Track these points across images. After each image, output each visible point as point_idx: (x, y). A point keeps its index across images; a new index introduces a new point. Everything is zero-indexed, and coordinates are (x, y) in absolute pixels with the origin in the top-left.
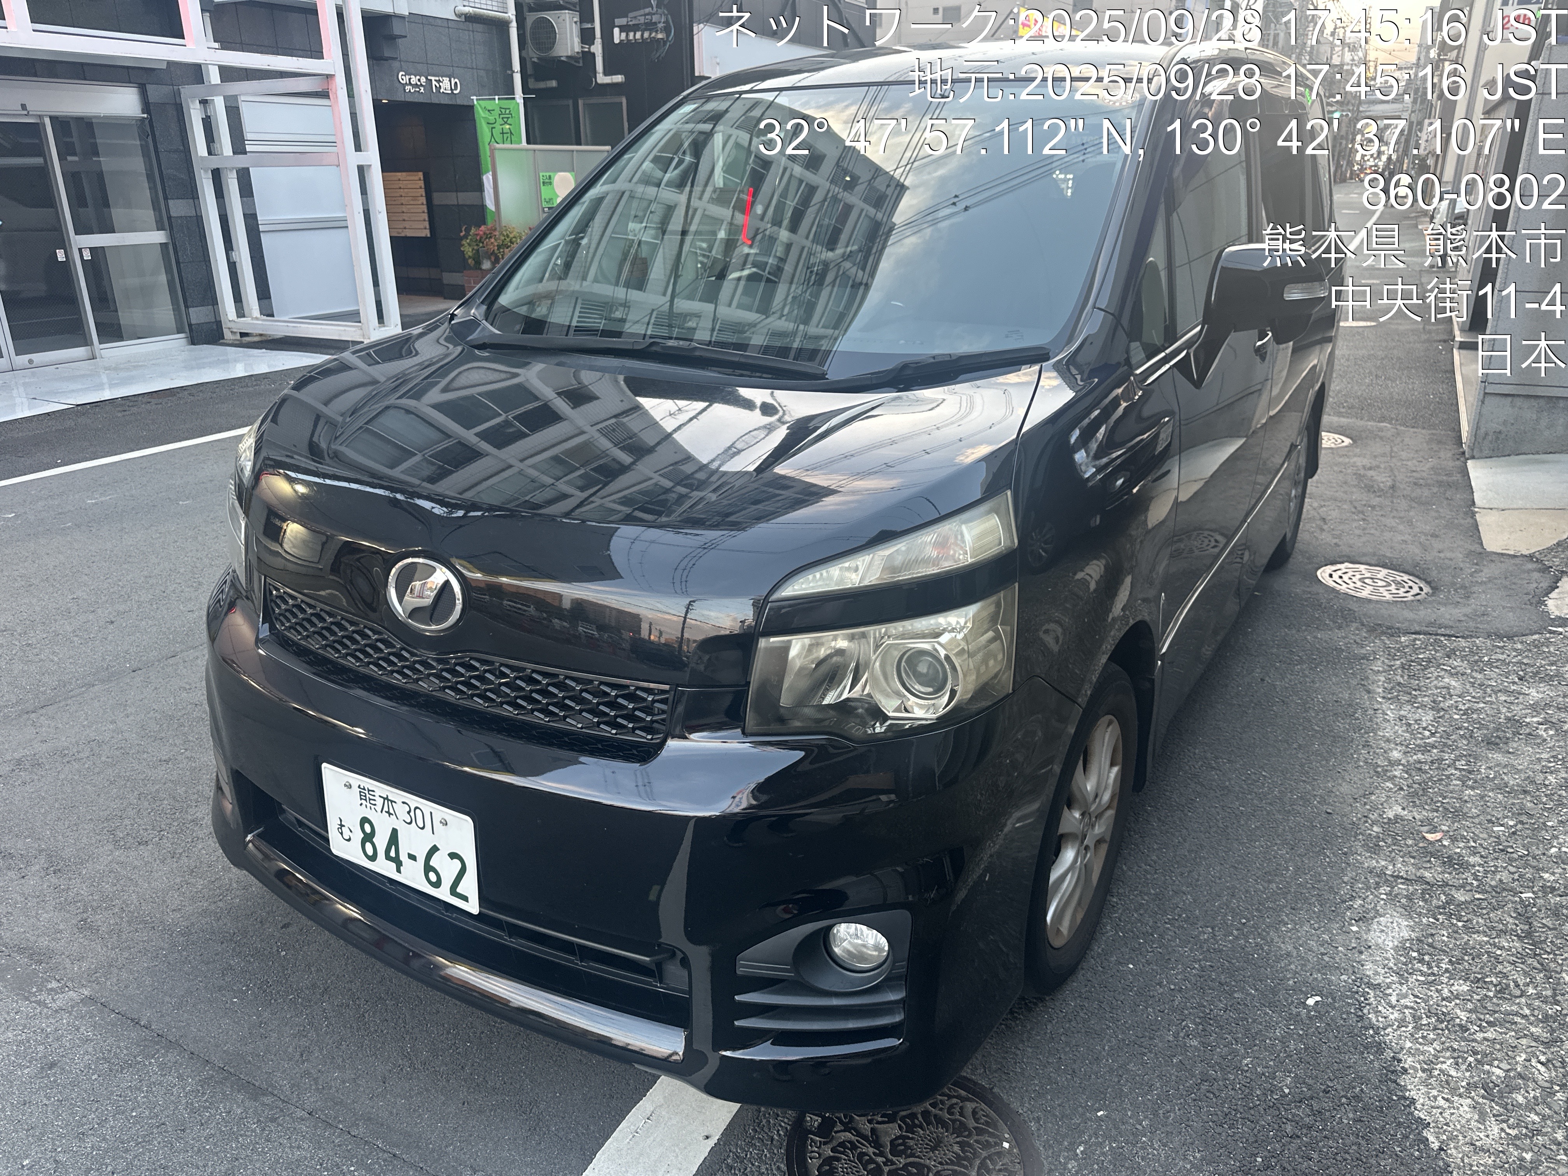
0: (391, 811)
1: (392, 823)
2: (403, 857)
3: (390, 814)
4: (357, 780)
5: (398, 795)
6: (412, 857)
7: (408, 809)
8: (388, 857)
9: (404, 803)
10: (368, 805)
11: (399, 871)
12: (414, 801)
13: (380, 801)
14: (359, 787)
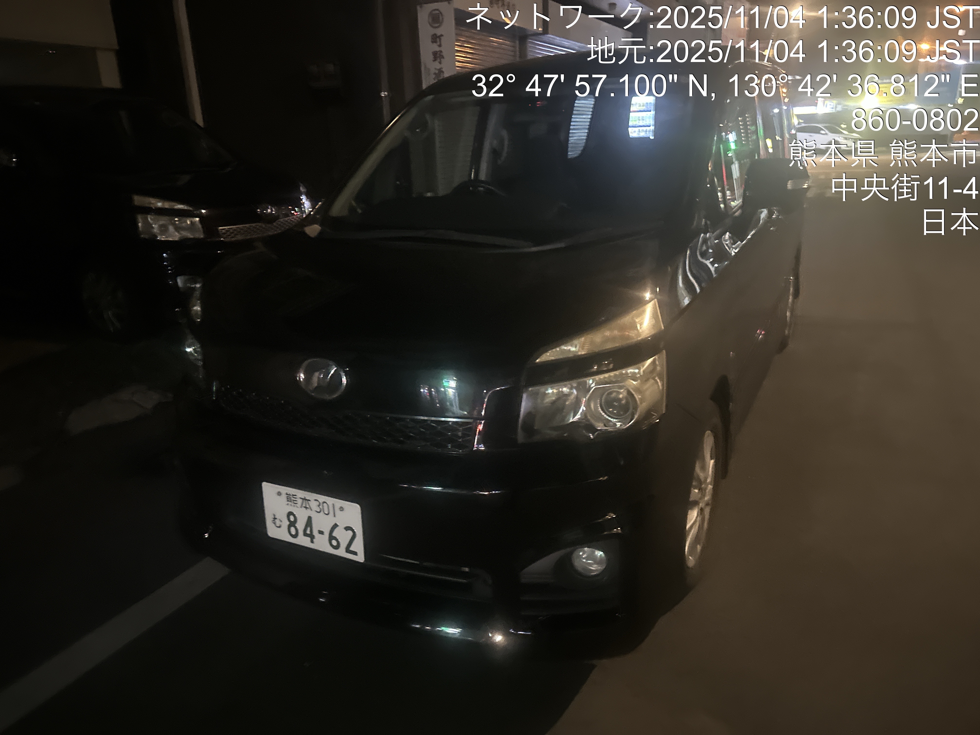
0: (308, 506)
1: (308, 513)
2: (315, 533)
3: (306, 508)
4: (285, 490)
5: (311, 496)
6: (321, 532)
7: (318, 503)
8: (305, 534)
9: (316, 500)
10: (293, 504)
11: (312, 542)
12: (322, 498)
13: (300, 501)
14: (287, 494)
